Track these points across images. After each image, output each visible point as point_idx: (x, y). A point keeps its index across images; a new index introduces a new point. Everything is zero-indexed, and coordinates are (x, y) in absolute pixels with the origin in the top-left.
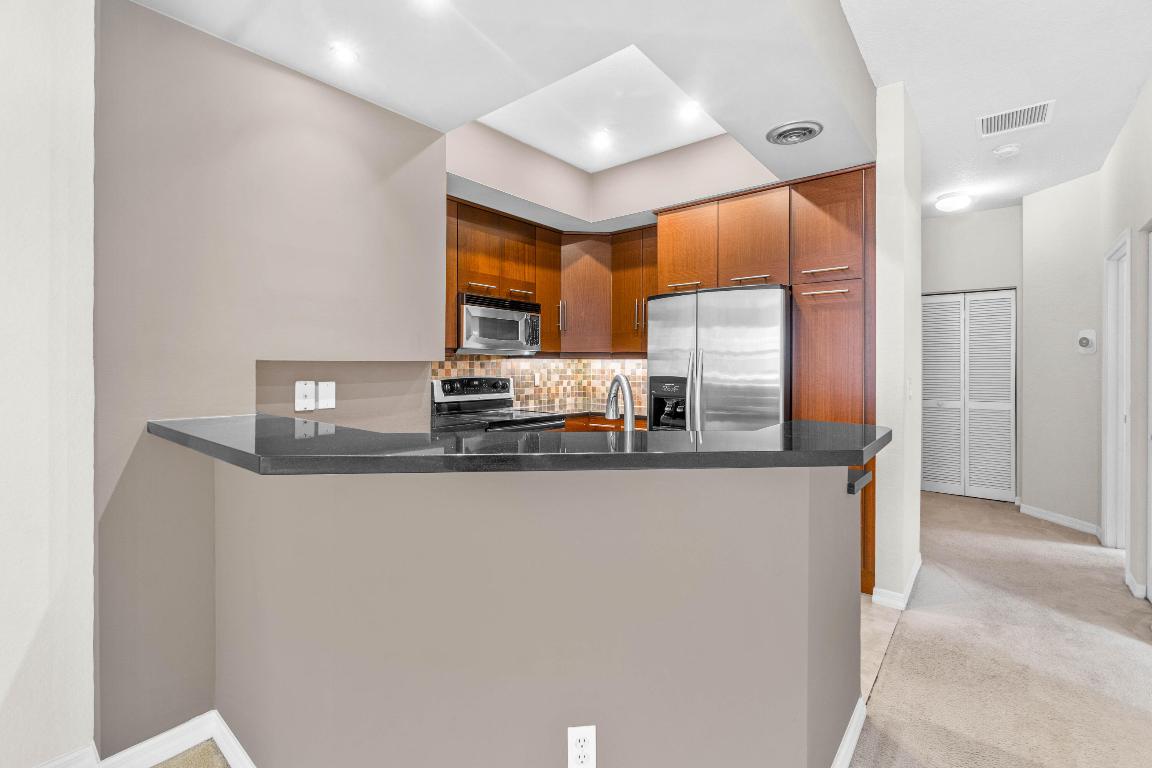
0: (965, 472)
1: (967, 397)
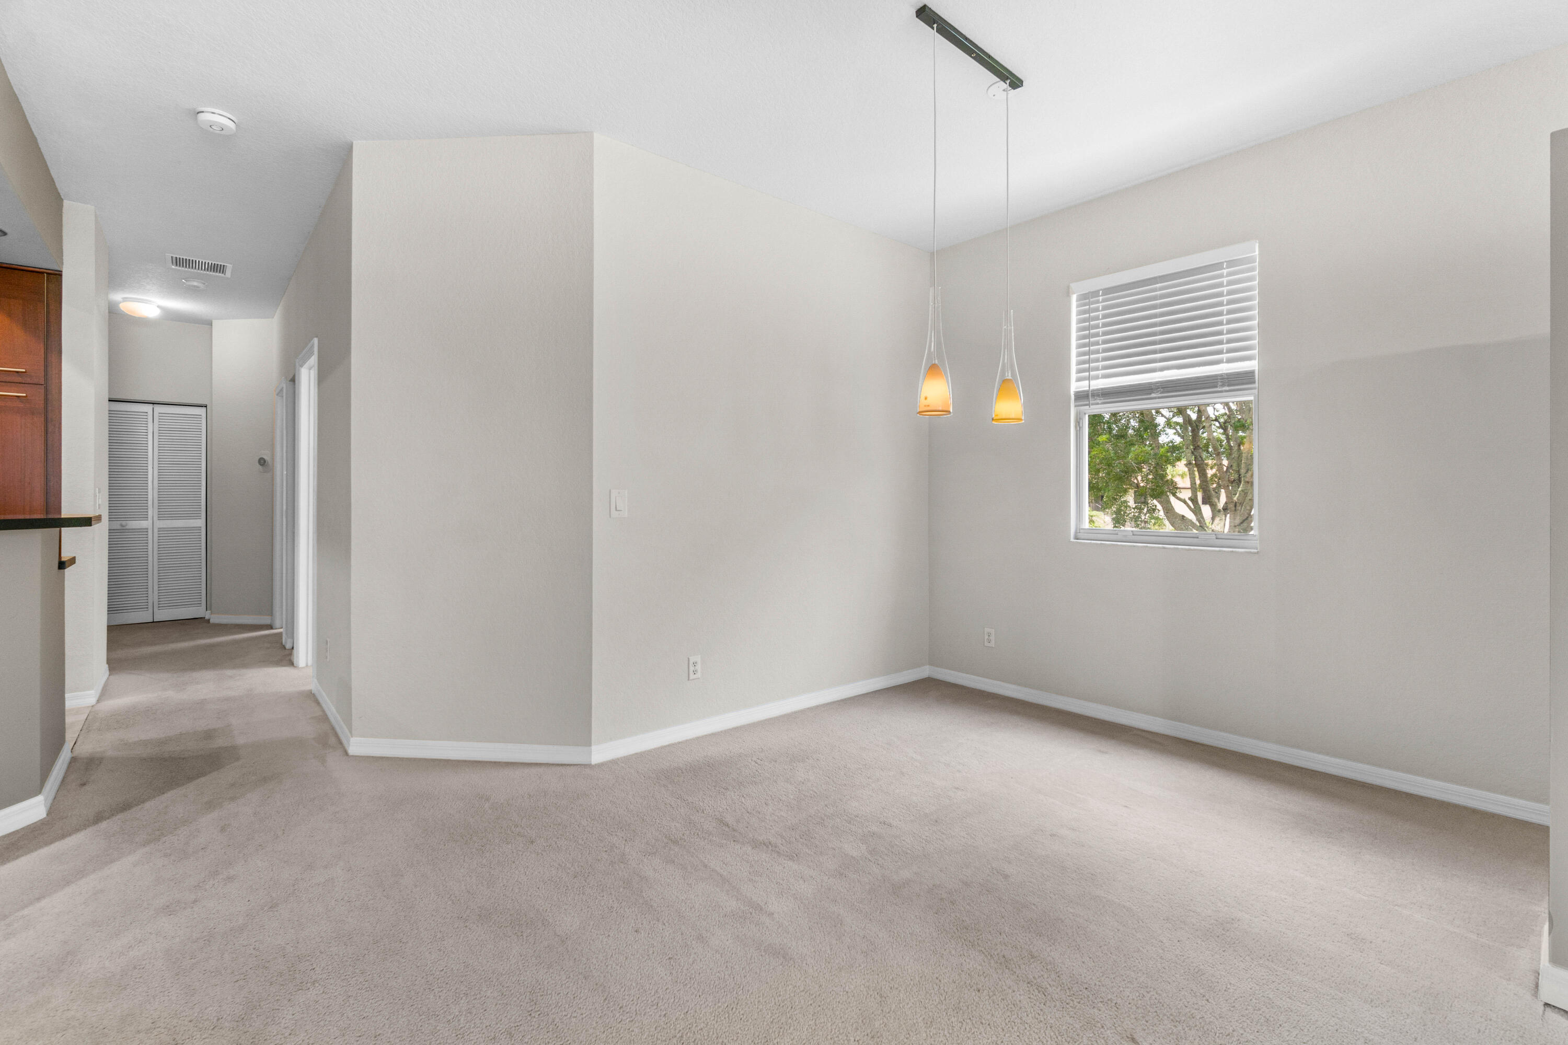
0: (153, 597)
1: (156, 518)
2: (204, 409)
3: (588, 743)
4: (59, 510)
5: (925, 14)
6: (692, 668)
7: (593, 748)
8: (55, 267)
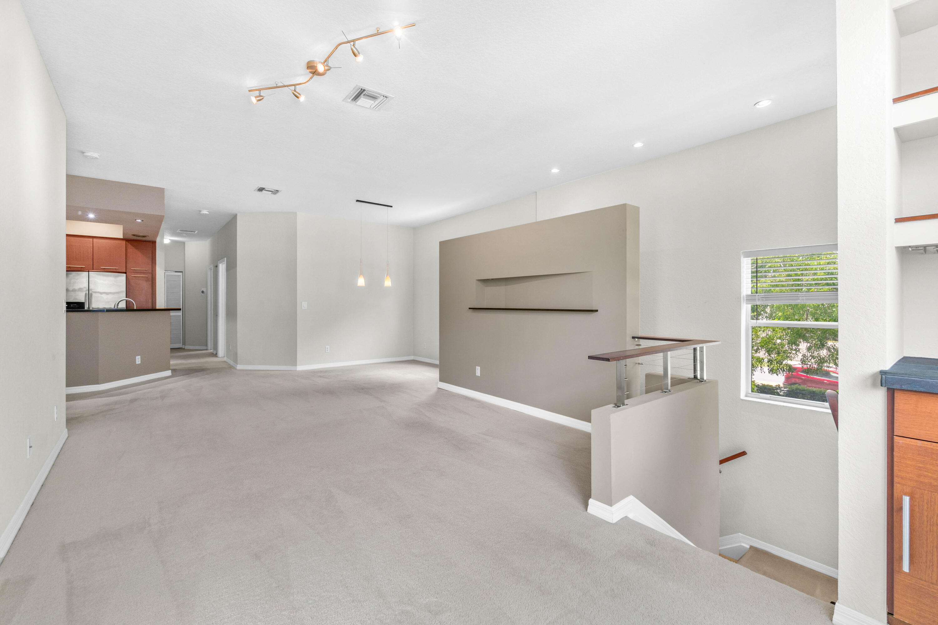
2: (182, 273)
3: (296, 365)
4: (156, 307)
5: (357, 201)
6: (326, 349)
7: (297, 366)
8: (154, 240)
